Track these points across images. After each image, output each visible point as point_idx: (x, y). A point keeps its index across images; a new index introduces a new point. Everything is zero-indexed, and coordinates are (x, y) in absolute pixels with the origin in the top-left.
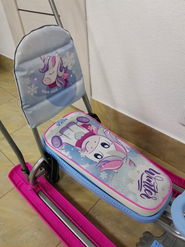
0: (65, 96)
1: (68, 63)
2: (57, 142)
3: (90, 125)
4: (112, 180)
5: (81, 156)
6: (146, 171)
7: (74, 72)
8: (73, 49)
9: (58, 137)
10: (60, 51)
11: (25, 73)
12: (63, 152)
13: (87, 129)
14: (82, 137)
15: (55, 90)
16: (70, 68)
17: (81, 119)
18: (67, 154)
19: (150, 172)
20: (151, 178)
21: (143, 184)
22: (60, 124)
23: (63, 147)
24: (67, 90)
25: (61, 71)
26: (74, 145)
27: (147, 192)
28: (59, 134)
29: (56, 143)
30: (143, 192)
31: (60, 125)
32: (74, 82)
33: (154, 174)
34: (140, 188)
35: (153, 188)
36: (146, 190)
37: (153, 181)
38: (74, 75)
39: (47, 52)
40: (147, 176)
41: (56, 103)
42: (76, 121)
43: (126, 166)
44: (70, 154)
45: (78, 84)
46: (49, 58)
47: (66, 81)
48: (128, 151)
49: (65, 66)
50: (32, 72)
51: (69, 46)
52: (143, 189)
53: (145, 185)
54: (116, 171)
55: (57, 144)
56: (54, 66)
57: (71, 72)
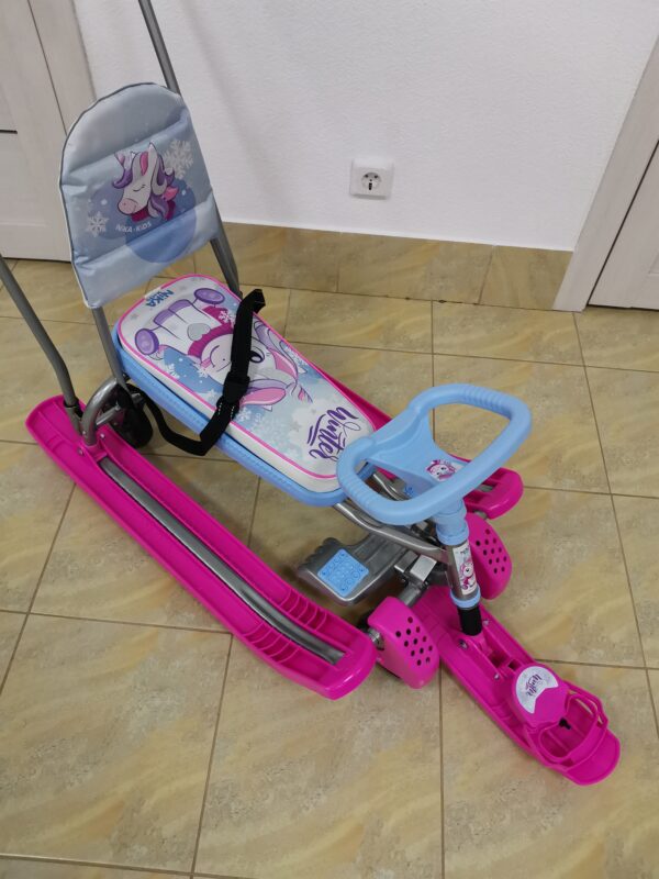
0: (168, 239)
1: (176, 164)
2: (147, 343)
3: (226, 310)
4: (258, 423)
5: (198, 375)
6: (329, 412)
7: (189, 185)
8: (188, 134)
9: (151, 332)
10: (158, 139)
11: (83, 189)
12: (161, 364)
13: (217, 318)
14: (204, 336)
15: (147, 224)
16: (180, 176)
17: (205, 294)
18: (170, 368)
19: (338, 414)
20: (337, 425)
21: (319, 433)
22: (156, 302)
23: (161, 355)
24: (172, 226)
25: (160, 183)
26: (186, 353)
27: (323, 447)
28: (152, 326)
29: (145, 344)
30: (316, 446)
31: (154, 305)
32: (191, 205)
33: (344, 418)
34: (311, 440)
35: (336, 441)
36: (323, 443)
37: (339, 430)
38: (189, 191)
39: (130, 143)
40: (330, 421)
41: (147, 255)
42: (192, 299)
43: (291, 397)
44: (177, 370)
45: (201, 211)
46: (133, 155)
47: (171, 204)
48: (301, 371)
49: (169, 171)
50: (97, 187)
51: (179, 127)
52: (317, 441)
53: (323, 436)
54: (269, 408)
55: (148, 348)
56: (143, 173)
57: (182, 184)
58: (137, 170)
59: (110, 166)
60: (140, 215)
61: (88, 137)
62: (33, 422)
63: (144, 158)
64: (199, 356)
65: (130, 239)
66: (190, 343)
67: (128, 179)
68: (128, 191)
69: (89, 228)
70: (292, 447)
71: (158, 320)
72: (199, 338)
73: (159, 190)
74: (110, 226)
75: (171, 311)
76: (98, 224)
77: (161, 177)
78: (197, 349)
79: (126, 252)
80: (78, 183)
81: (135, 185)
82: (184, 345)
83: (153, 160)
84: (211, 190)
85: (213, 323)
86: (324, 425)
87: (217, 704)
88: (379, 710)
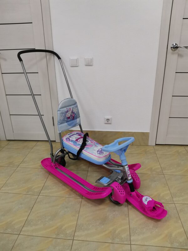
0: (73, 123)
1: (75, 111)
3: (82, 135)
4: (88, 150)
5: (77, 144)
6: (101, 148)
7: (77, 114)
8: (77, 106)
10: (72, 106)
11: (61, 112)
12: (70, 143)
15: (69, 120)
16: (75, 113)
17: (78, 133)
18: (72, 143)
23: (70, 141)
24: (73, 121)
25: (72, 113)
31: (69, 135)
32: (76, 118)
34: (98, 152)
36: (100, 152)
38: (77, 116)
39: (68, 106)
41: (69, 125)
42: (76, 134)
43: (94, 146)
44: (73, 143)
45: (78, 119)
47: (74, 117)
48: (95, 143)
49: (74, 112)
50: (63, 112)
51: (75, 105)
54: (90, 148)
55: (68, 140)
57: (75, 114)
58: (69, 110)
59: (65, 109)
60: (69, 118)
61: (63, 104)
62: (42, 162)
63: (70, 109)
64: (77, 141)
65: (67, 122)
66: (76, 139)
67: (67, 111)
68: (67, 113)
69: (61, 118)
70: (94, 153)
71: (70, 137)
72: (77, 139)
73: (72, 114)
74: (64, 118)
75: (72, 135)
76: (62, 118)
77: (72, 112)
78: (77, 140)
79: (66, 124)
80: (60, 111)
81: (69, 113)
82: (74, 140)
83: (71, 109)
84: (80, 116)
85: (80, 137)
86: (100, 150)
87: (79, 210)
88: (114, 211)
